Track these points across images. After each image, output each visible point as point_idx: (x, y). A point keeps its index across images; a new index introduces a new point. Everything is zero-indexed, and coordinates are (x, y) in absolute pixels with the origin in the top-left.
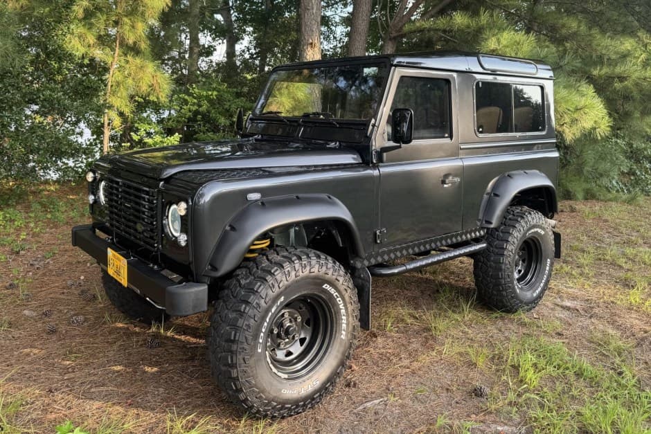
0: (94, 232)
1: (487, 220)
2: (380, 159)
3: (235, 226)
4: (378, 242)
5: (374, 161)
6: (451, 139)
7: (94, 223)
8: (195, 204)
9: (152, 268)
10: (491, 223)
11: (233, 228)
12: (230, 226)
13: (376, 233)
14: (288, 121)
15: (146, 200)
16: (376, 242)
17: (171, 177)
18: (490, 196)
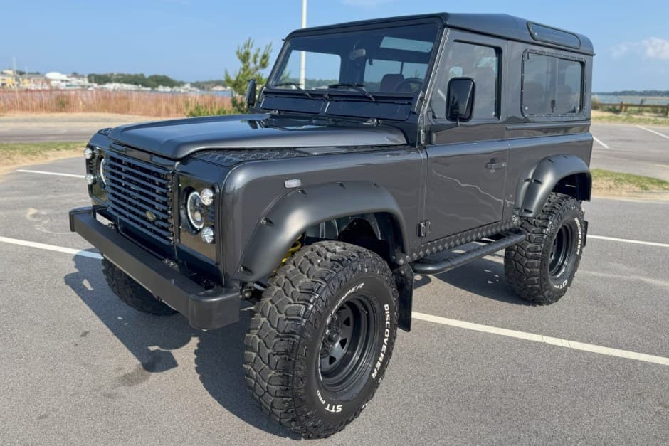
0: (95, 216)
1: (527, 208)
2: (429, 140)
3: (271, 220)
4: (423, 235)
5: (422, 142)
6: (499, 118)
7: (94, 206)
8: (223, 192)
9: (167, 265)
10: (531, 212)
11: (269, 222)
12: (266, 219)
13: (420, 226)
14: (310, 94)
15: (157, 183)
16: (420, 235)
17: (189, 156)
18: (531, 182)
